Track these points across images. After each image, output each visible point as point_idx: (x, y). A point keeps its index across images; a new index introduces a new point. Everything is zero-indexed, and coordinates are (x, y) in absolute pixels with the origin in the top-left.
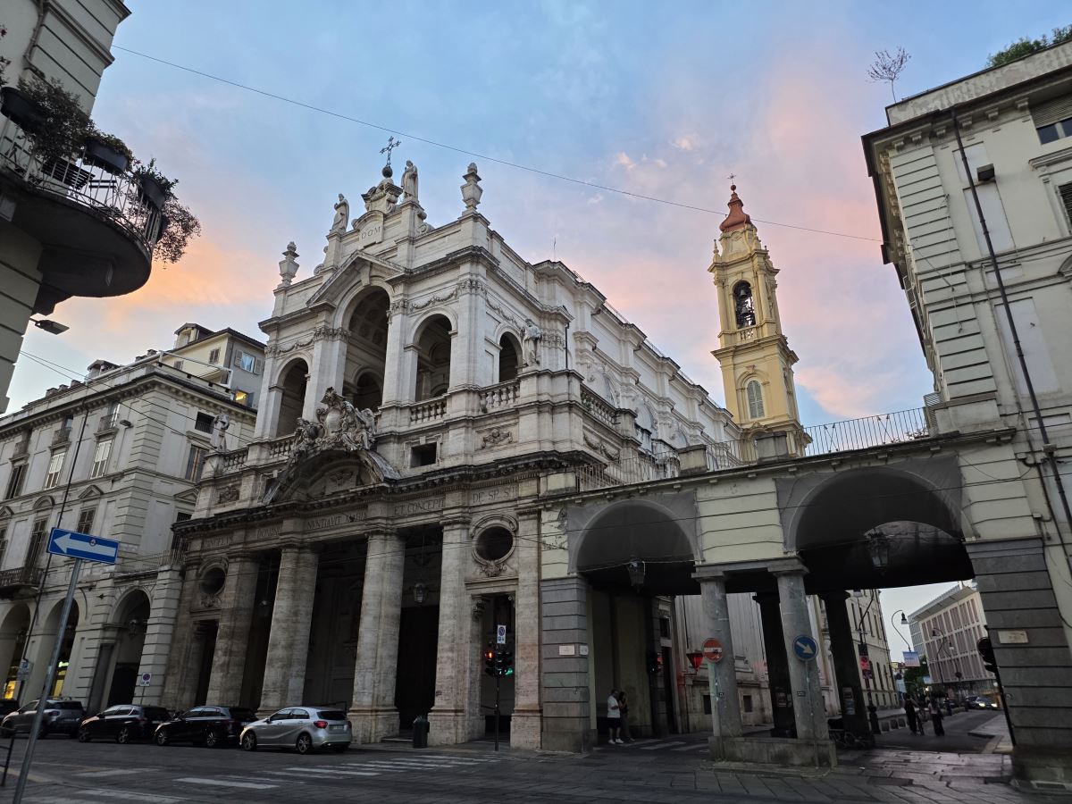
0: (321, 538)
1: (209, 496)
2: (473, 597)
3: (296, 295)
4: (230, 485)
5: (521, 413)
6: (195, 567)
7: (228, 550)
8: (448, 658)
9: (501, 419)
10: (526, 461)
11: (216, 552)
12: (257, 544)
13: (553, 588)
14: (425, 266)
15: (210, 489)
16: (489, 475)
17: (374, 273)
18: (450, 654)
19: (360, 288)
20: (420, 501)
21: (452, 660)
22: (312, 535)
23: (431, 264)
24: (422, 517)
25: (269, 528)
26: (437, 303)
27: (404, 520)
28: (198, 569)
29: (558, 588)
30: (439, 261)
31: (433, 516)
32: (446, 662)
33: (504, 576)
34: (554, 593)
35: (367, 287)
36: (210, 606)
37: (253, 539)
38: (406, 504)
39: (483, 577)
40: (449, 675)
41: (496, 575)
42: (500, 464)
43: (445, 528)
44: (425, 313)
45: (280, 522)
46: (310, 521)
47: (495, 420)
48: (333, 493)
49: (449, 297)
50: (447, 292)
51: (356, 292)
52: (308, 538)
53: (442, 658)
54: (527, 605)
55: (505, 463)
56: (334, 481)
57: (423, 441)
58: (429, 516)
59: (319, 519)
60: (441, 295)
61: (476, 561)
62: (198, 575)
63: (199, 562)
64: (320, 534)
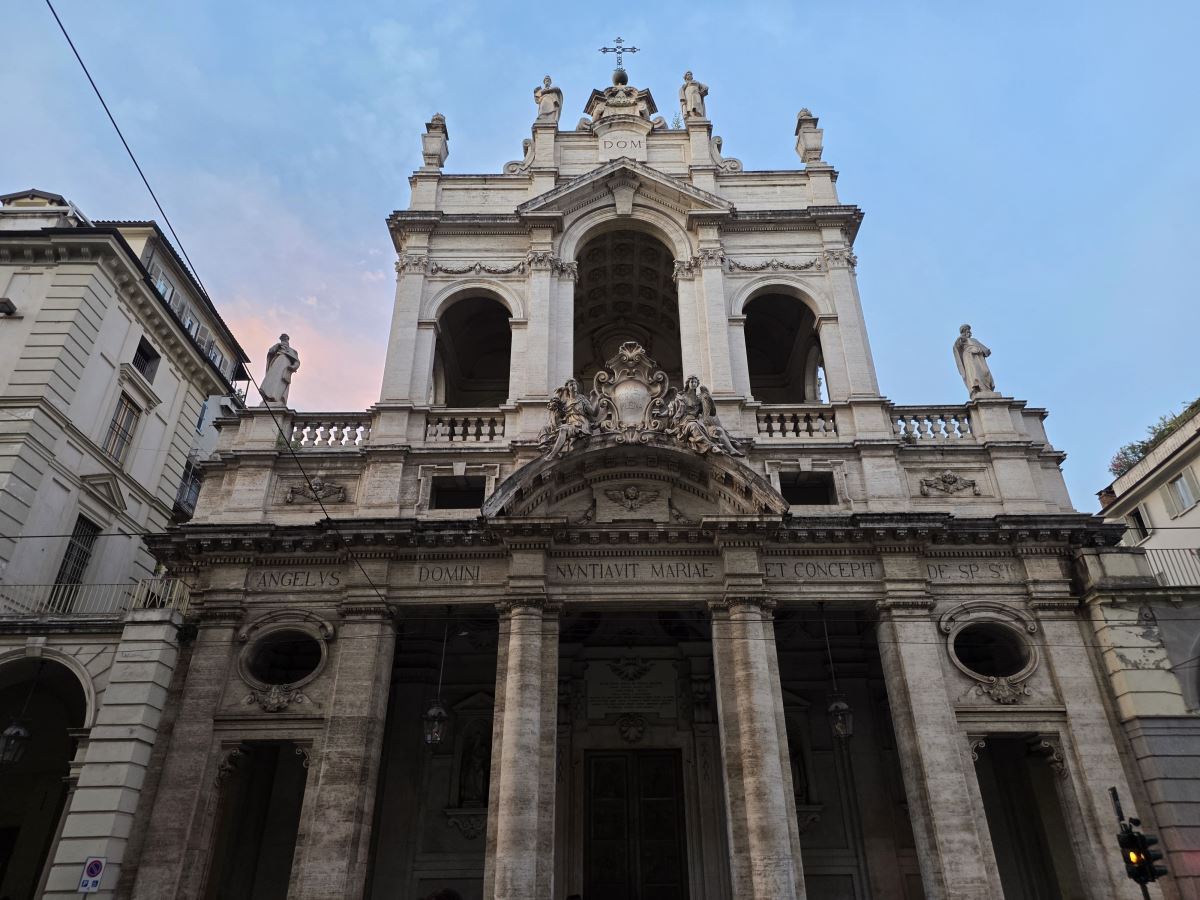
0: (595, 598)
1: (265, 486)
2: (971, 736)
3: (462, 193)
4: (321, 473)
5: (994, 455)
6: (231, 622)
7: (337, 597)
8: (962, 841)
9: (950, 458)
10: (1056, 526)
11: (291, 598)
12: (422, 593)
13: (1165, 732)
14: (763, 213)
15: (268, 473)
16: (974, 538)
17: (640, 200)
18: (967, 836)
19: (609, 216)
20: (823, 562)
21: (975, 848)
22: (571, 590)
23: (774, 213)
24: (834, 589)
25: (451, 567)
26: (781, 269)
27: (795, 589)
28: (237, 629)
29: (1172, 732)
30: (789, 213)
31: (856, 589)
32: (960, 851)
33: (1028, 705)
34: (1168, 740)
35: (625, 218)
36: (279, 709)
37: (405, 582)
38: (791, 562)
39: (985, 703)
40: (975, 875)
41: (1014, 702)
42: (1006, 522)
43: (895, 612)
44: (762, 279)
45: (505, 556)
46: (562, 563)
47: (939, 457)
48: (614, 521)
49: (807, 267)
50: (801, 260)
51: (599, 218)
52: (559, 594)
53: (950, 842)
54: (1098, 758)
55: (1014, 523)
56: (615, 500)
57: (805, 465)
58: (848, 589)
59: (584, 563)
60: (788, 260)
61: (962, 675)
62: (238, 642)
63: (238, 616)
64: (592, 589)
